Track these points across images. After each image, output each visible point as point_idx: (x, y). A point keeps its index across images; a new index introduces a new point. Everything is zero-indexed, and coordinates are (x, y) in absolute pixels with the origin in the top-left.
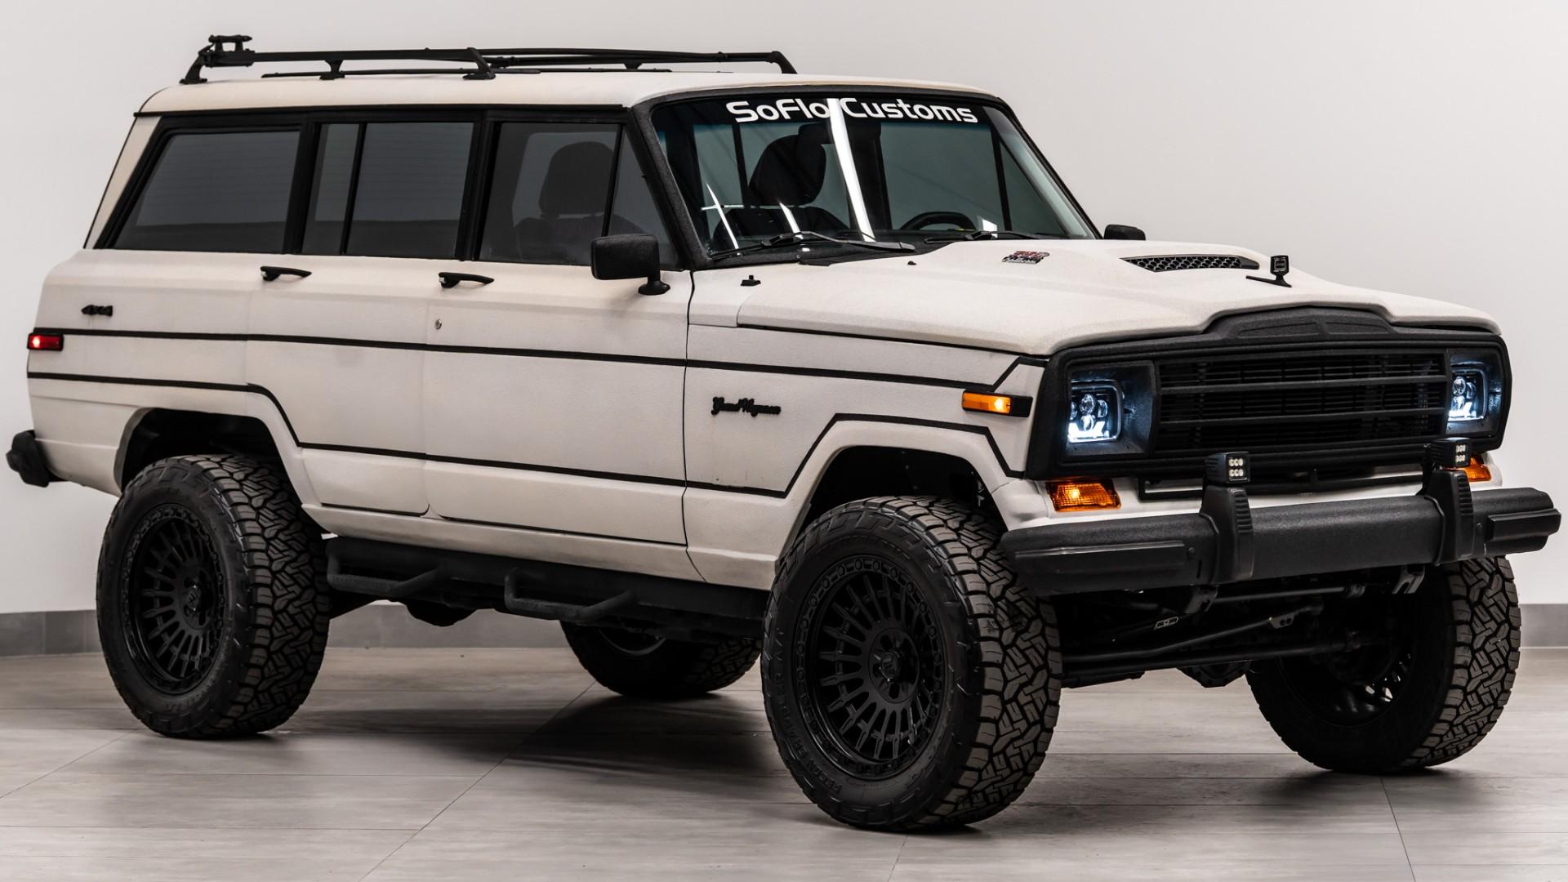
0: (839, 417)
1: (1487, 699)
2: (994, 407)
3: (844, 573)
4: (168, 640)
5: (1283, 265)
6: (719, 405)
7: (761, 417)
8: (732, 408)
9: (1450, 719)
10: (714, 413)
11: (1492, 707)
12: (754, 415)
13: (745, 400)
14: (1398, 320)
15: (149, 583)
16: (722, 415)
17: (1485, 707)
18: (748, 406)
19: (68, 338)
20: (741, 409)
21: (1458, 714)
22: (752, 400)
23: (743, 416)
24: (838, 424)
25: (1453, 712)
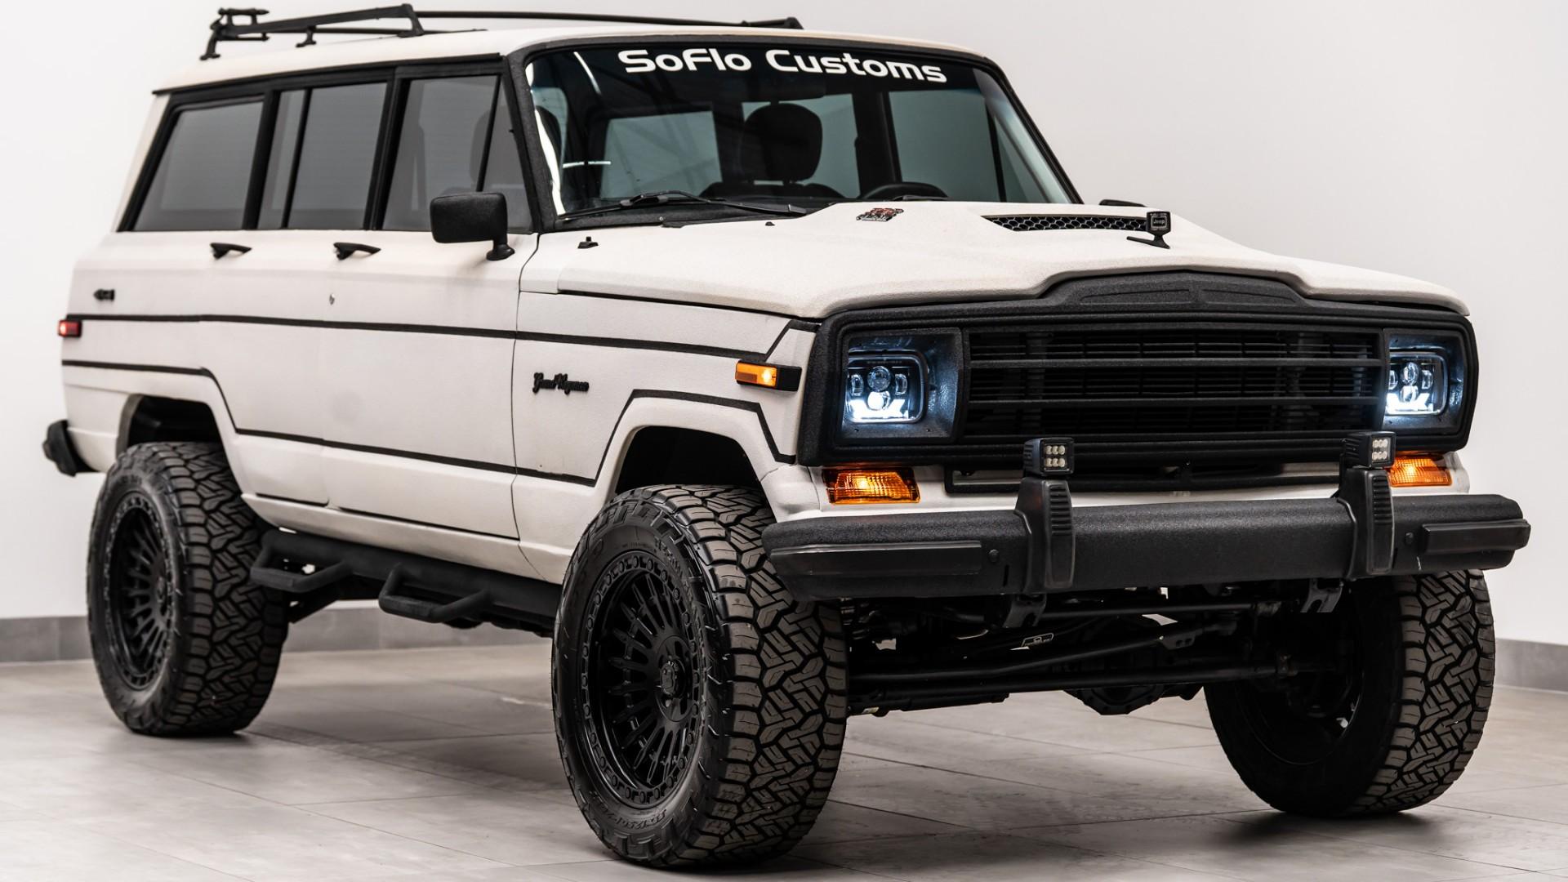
0: (637, 393)
1: (1449, 741)
2: (762, 379)
3: (623, 570)
4: (146, 637)
5: (1163, 222)
6: (540, 383)
7: (573, 394)
8: (549, 385)
9: (1399, 764)
10: (536, 390)
11: (1456, 751)
12: (567, 393)
13: (560, 375)
14: (1317, 292)
15: (131, 582)
16: (542, 392)
17: (1446, 751)
18: (563, 383)
19: (86, 324)
20: (557, 386)
21: (1409, 759)
22: (566, 376)
23: (558, 393)
24: (635, 401)
25: (1403, 755)
